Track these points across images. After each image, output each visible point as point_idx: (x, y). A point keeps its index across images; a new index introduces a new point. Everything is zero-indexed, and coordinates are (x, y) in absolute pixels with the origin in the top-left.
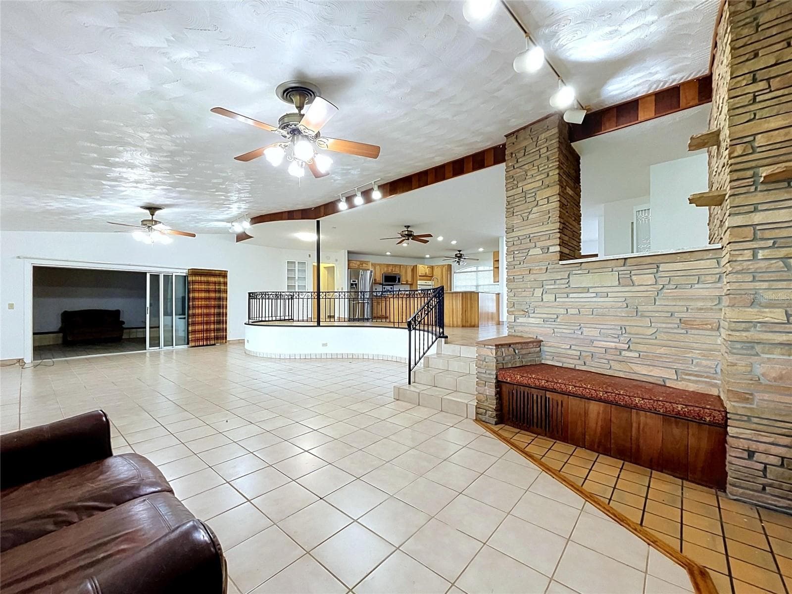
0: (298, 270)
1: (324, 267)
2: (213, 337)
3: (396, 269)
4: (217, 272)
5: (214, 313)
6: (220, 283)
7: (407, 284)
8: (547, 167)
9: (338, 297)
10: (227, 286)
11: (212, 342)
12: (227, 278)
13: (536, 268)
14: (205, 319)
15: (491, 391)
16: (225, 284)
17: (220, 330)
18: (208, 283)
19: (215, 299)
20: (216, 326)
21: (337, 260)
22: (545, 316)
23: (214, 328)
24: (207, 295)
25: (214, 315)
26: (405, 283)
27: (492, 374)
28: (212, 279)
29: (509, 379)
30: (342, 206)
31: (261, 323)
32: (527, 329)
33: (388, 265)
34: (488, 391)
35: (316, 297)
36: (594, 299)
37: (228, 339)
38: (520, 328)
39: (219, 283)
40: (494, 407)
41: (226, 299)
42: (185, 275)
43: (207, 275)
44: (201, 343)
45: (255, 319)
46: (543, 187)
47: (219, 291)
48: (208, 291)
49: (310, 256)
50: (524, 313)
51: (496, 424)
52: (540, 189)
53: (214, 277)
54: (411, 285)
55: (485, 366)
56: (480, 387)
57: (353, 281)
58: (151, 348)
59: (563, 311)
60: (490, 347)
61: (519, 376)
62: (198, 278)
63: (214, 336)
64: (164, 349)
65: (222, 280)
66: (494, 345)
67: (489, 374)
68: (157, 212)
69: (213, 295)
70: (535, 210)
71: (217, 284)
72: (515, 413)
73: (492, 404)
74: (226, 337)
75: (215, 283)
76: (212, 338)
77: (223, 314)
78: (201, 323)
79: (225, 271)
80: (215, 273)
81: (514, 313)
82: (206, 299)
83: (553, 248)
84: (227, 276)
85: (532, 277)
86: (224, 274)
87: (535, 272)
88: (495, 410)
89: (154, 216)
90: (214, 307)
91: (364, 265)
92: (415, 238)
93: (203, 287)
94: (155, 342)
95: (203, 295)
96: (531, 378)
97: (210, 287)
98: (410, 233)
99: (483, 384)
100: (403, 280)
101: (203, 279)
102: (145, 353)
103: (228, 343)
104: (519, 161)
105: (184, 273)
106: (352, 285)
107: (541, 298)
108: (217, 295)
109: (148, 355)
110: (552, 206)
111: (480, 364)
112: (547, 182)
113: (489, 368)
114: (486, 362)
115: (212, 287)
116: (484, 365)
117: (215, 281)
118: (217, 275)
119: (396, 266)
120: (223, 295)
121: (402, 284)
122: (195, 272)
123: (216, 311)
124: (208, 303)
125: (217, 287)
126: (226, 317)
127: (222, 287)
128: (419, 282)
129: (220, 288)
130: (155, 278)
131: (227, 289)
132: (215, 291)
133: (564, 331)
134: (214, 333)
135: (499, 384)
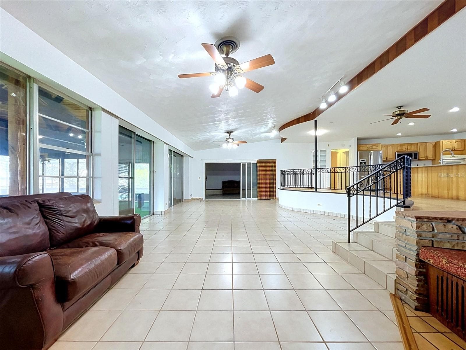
0: (320, 155)
1: (343, 152)
2: (269, 195)
3: (412, 147)
4: (271, 160)
5: (269, 182)
7: (427, 159)
9: (329, 171)
10: (276, 168)
11: (268, 198)
14: (265, 185)
15: (411, 269)
17: (272, 192)
18: (266, 166)
19: (270, 175)
20: (270, 189)
21: (350, 146)
23: (269, 191)
24: (266, 173)
25: (269, 183)
26: (425, 158)
27: (413, 251)
28: (268, 164)
29: (432, 261)
31: (290, 189)
33: (401, 145)
34: (408, 268)
37: (277, 197)
39: (272, 166)
40: (415, 289)
41: (276, 175)
42: (256, 163)
43: (266, 162)
44: (263, 198)
45: (285, 186)
47: (272, 171)
48: (267, 171)
49: (329, 145)
51: (417, 309)
54: (433, 160)
55: (405, 240)
56: (400, 261)
57: (362, 160)
58: (242, 198)
60: (410, 218)
61: (444, 260)
62: (261, 164)
64: (247, 199)
65: (273, 164)
66: (413, 216)
67: (410, 250)
68: (232, 134)
69: (269, 173)
71: (271, 167)
72: (445, 307)
73: (413, 284)
74: (276, 196)
77: (274, 183)
78: (263, 187)
79: (275, 160)
82: (265, 175)
84: (276, 163)
86: (274, 162)
88: (415, 292)
89: (230, 136)
90: (269, 179)
91: (374, 147)
92: (410, 115)
93: (264, 169)
94: (244, 196)
95: (264, 173)
96: (461, 267)
97: (267, 169)
98: (402, 112)
99: (403, 258)
100: (421, 156)
101: (264, 164)
102: (240, 200)
103: (277, 199)
105: (255, 162)
106: (361, 163)
108: (271, 173)
109: (241, 201)
111: (399, 236)
113: (409, 242)
114: (406, 235)
115: (268, 169)
116: (404, 238)
117: (270, 165)
118: (270, 162)
119: (411, 144)
120: (274, 173)
121: (419, 160)
122: (260, 161)
123: (271, 181)
124: (266, 177)
125: (271, 169)
126: (275, 185)
127: (274, 169)
128: (444, 157)
129: (272, 169)
130: (244, 165)
131: (276, 170)
132: (270, 171)
134: (269, 193)
135: (421, 264)
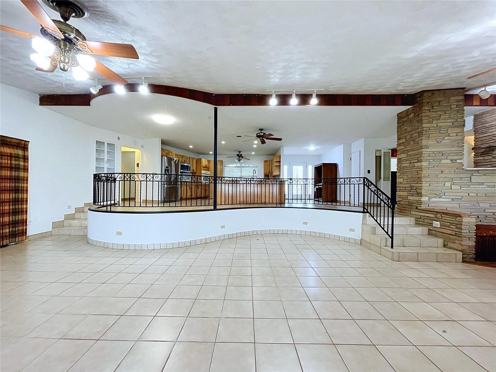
0: (107, 151)
2: (7, 234)
3: (187, 160)
4: (14, 140)
5: (10, 199)
6: (19, 157)
8: (456, 116)
10: (28, 162)
12: (27, 151)
13: (447, 170)
15: (473, 243)
16: (26, 159)
17: (18, 223)
19: (10, 179)
20: (13, 218)
21: (143, 147)
22: (453, 197)
23: (9, 221)
27: (473, 233)
28: (7, 150)
30: (273, 102)
32: (438, 205)
34: (470, 243)
35: (213, 182)
36: (487, 189)
37: (27, 235)
38: (433, 204)
39: (17, 157)
40: (475, 252)
46: (453, 126)
47: (17, 168)
49: (119, 138)
50: (436, 195)
52: (450, 127)
53: (9, 148)
55: (468, 229)
56: (464, 241)
57: (166, 167)
59: (467, 195)
63: (9, 232)
65: (20, 152)
67: (471, 233)
69: (7, 173)
70: (446, 138)
71: (13, 159)
74: (26, 232)
75: (11, 156)
76: (6, 236)
79: (25, 141)
80: (10, 142)
81: (428, 195)
83: (459, 160)
84: (27, 149)
85: (443, 175)
86: (23, 145)
87: (446, 173)
88: (475, 254)
90: (10, 191)
91: (170, 154)
97: (3, 161)
99: (466, 239)
103: (27, 240)
104: (434, 108)
106: (166, 170)
107: (450, 187)
108: (14, 174)
110: (458, 137)
111: (465, 228)
112: (456, 124)
113: (471, 229)
114: (469, 226)
115: (6, 161)
117: (11, 154)
118: (14, 146)
119: (187, 157)
120: (22, 174)
123: (12, 196)
125: (13, 162)
127: (22, 163)
128: (203, 172)
129: (18, 165)
132: (11, 168)
133: (467, 205)
134: (9, 228)
